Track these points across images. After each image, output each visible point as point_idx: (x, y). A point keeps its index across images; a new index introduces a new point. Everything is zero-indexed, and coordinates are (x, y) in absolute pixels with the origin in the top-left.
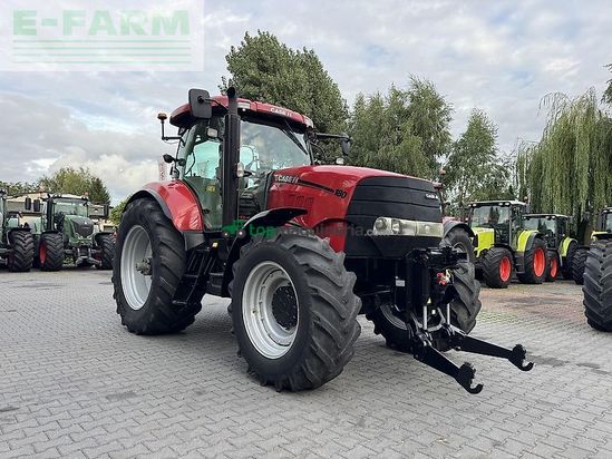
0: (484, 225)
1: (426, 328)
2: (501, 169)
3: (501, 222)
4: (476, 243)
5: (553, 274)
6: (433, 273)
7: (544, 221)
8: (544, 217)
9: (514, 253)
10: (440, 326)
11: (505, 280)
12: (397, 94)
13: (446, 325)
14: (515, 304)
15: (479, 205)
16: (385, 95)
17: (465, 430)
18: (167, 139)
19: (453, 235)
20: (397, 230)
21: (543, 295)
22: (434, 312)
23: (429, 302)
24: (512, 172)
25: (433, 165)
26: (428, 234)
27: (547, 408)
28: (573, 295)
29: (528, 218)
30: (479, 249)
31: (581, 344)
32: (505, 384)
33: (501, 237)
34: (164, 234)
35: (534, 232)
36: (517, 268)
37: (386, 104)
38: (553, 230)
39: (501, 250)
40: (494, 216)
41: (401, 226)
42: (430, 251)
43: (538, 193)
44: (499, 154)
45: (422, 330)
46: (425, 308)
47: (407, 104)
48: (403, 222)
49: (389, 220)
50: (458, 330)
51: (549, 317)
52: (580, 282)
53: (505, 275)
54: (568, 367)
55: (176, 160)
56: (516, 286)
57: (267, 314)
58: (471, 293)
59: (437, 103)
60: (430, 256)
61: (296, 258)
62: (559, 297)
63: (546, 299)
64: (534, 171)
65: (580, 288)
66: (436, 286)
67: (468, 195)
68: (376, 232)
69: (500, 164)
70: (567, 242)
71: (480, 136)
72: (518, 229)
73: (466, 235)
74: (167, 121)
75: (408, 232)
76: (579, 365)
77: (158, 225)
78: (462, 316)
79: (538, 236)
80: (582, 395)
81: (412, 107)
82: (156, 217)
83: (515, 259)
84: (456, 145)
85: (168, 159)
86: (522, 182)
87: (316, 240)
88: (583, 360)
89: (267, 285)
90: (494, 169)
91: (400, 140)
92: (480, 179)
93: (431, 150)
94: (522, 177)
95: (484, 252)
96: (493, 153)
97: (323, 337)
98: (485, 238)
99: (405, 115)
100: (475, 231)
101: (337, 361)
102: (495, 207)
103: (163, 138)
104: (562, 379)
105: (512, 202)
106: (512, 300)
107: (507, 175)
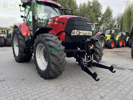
0: (108, 34)
1: (85, 61)
2: (113, 20)
3: (112, 33)
4: (106, 38)
5: (124, 45)
6: (88, 46)
7: (123, 33)
8: (123, 32)
9: (115, 40)
10: (90, 60)
11: (112, 47)
12: (89, 2)
13: (92, 60)
14: (114, 53)
15: (107, 29)
16: (87, 3)
17: (93, 92)
18: (22, 11)
19: (100, 36)
20: (78, 34)
21: (121, 50)
22: (88, 57)
23: (86, 54)
24: (116, 21)
25: (97, 20)
26: (87, 35)
27: (119, 84)
28: (129, 50)
29: (119, 32)
30: (107, 40)
31: (130, 63)
32: (108, 76)
33: (112, 37)
34: (20, 37)
35: (120, 35)
36: (116, 44)
37: (87, 5)
38: (125, 35)
39: (112, 40)
40: (111, 32)
41: (80, 33)
42: (87, 39)
43: (122, 26)
44: (113, 17)
45: (84, 62)
46: (85, 56)
47: (92, 5)
48: (80, 31)
49: (76, 31)
50: (95, 61)
51: (122, 56)
52: (130, 47)
53: (113, 46)
54: (126, 70)
55: (24, 17)
56: (115, 48)
57: (43, 58)
58: (100, 51)
59: (99, 5)
60: (87, 41)
61: (46, 42)
62: (125, 51)
63: (122, 51)
64: (121, 21)
65: (130, 48)
66: (88, 50)
67: (105, 27)
68: (72, 34)
69: (113, 19)
70: (128, 38)
71: (109, 13)
72: (116, 35)
73: (103, 36)
74: (21, 6)
75: (81, 34)
76: (129, 69)
77: (19, 34)
78: (98, 57)
79: (121, 36)
80: (129, 79)
81: (92, 6)
82: (18, 32)
83: (115, 42)
84: (103, 15)
85: (22, 17)
86: (118, 24)
87: (53, 37)
88: (130, 68)
89: (42, 50)
90: (112, 20)
91: (90, 14)
92: (108, 23)
93: (97, 16)
94: (118, 22)
95: (108, 40)
96: (112, 17)
97: (54, 65)
98: (108, 37)
99: (91, 7)
100: (106, 35)
101: (59, 72)
102: (111, 29)
103: (21, 11)
104: (124, 74)
105: (115, 28)
106: (114, 52)
107: (115, 22)
